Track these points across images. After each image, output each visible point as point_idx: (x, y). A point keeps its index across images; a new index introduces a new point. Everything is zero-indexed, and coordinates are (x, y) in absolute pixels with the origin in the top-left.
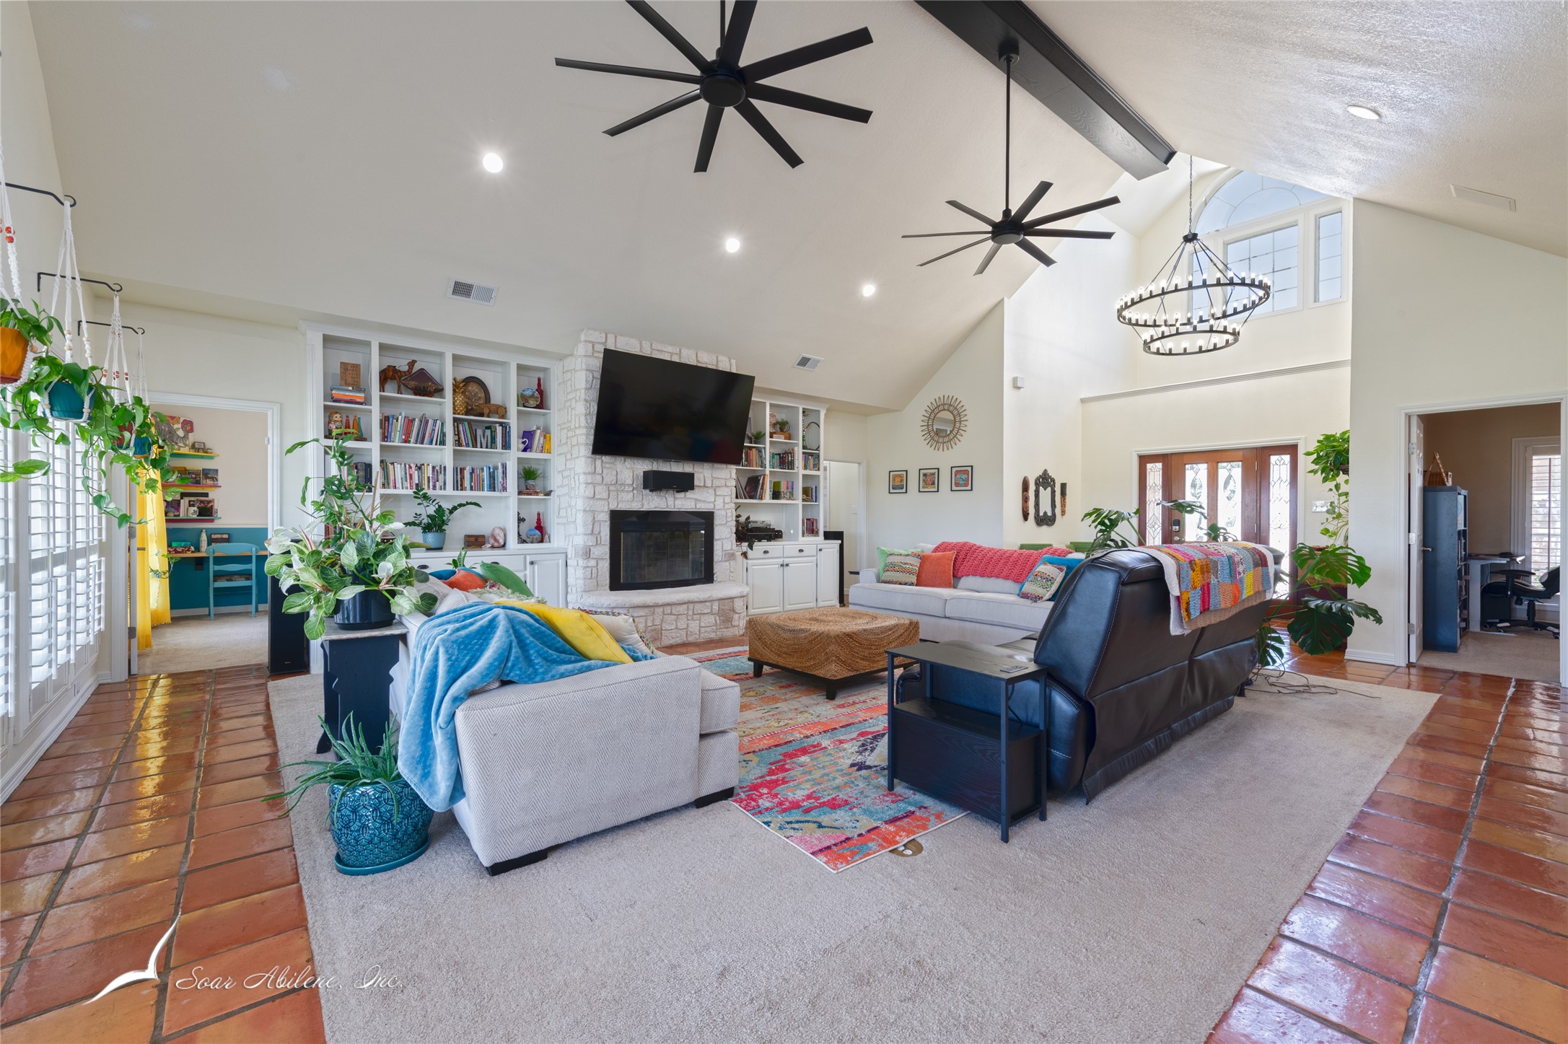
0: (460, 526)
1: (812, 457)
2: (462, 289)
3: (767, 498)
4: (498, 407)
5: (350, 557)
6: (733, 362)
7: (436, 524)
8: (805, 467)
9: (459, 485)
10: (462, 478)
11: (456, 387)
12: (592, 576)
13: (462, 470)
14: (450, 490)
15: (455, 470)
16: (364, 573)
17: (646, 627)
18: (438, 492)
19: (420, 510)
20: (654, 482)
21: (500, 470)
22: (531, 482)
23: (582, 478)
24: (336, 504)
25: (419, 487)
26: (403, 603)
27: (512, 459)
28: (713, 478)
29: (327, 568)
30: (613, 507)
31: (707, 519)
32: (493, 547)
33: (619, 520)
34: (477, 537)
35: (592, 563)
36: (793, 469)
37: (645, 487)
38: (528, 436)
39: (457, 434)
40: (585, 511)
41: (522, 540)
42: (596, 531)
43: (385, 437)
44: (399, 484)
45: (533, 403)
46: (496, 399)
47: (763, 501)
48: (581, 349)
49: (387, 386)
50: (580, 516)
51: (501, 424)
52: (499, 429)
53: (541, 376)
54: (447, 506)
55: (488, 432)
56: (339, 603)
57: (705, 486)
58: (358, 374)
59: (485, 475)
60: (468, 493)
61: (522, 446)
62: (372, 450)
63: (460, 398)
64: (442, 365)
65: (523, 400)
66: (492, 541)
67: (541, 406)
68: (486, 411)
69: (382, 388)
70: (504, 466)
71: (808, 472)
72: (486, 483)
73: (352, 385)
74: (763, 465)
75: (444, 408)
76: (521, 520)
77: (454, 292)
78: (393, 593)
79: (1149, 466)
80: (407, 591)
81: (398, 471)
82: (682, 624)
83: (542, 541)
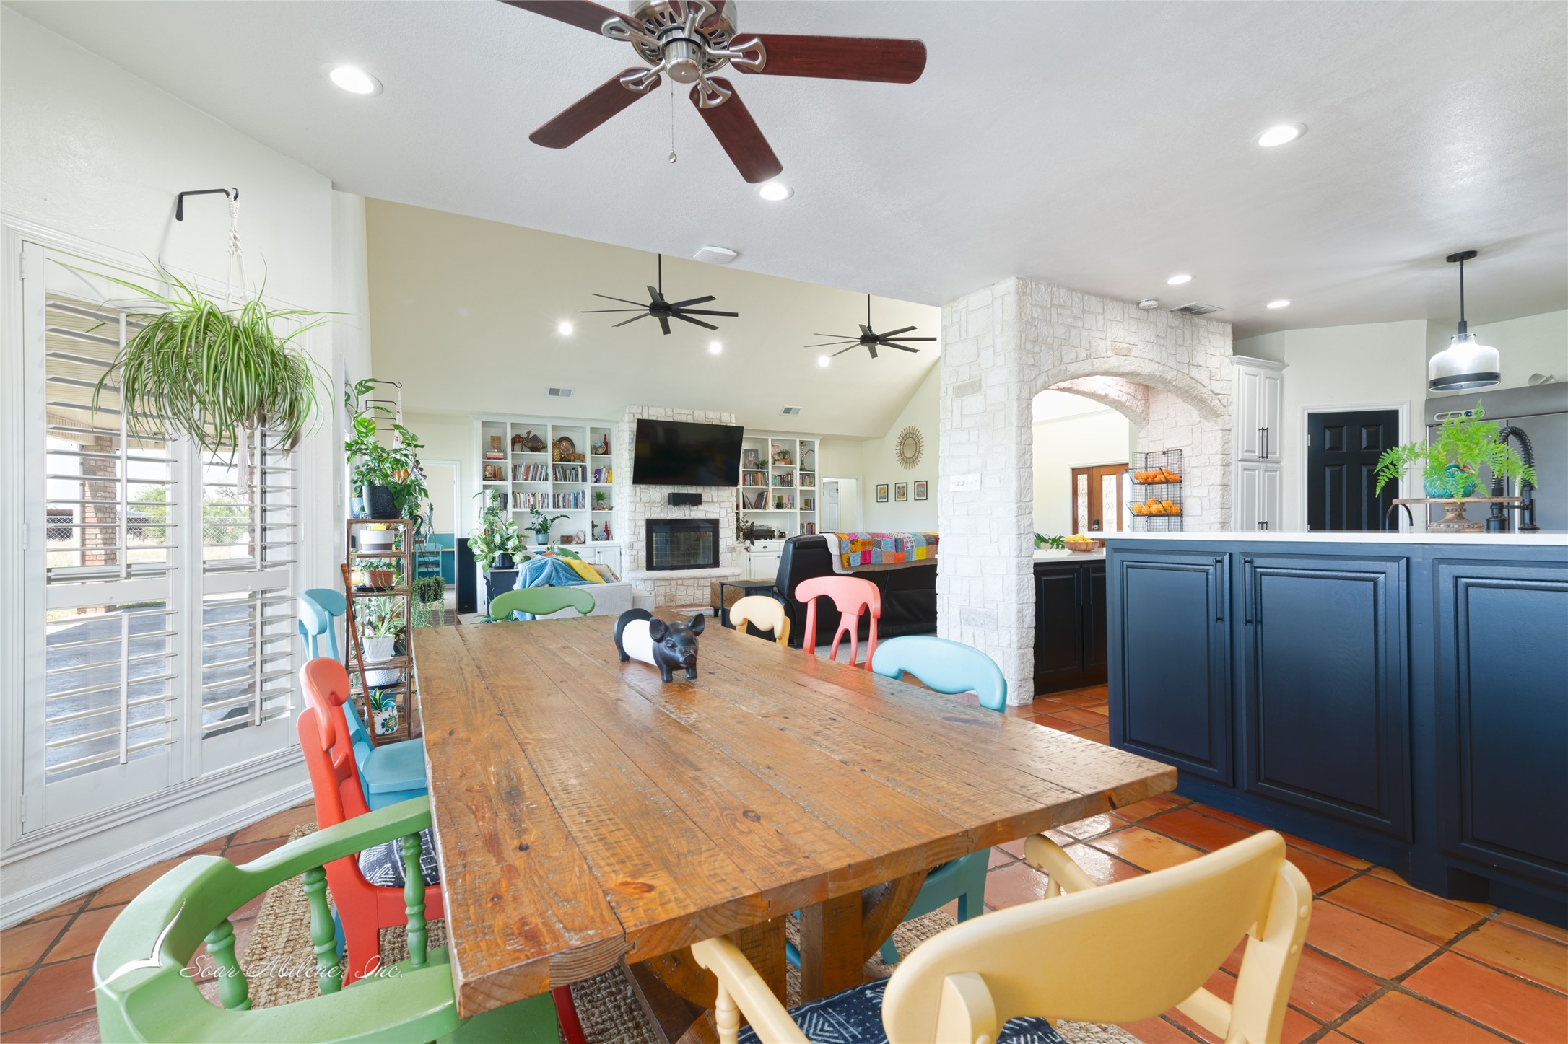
0: (557, 531)
1: (808, 476)
2: (554, 392)
3: (771, 508)
4: (580, 455)
5: (497, 539)
6: (733, 416)
7: (543, 529)
8: (803, 485)
9: (556, 505)
10: (558, 501)
11: (554, 445)
12: (635, 561)
13: (558, 496)
14: (551, 508)
15: (554, 496)
16: (502, 546)
17: (666, 593)
18: (544, 509)
19: (534, 520)
20: (676, 500)
21: (581, 495)
22: (600, 502)
23: (628, 499)
24: (491, 518)
25: (533, 507)
26: (517, 558)
27: (588, 487)
28: (718, 496)
29: (489, 543)
30: (648, 517)
31: (714, 524)
32: (577, 543)
33: (652, 525)
34: (568, 537)
35: (635, 552)
36: (792, 486)
37: (669, 504)
38: (598, 472)
39: (555, 474)
40: (630, 520)
41: (595, 538)
42: (637, 532)
43: (514, 478)
44: (522, 506)
45: (601, 451)
46: (579, 450)
47: (767, 511)
48: (626, 419)
49: (516, 447)
50: (627, 523)
51: (581, 466)
52: (580, 469)
53: (607, 432)
54: (549, 518)
55: (573, 471)
56: (494, 558)
57: (712, 502)
58: (500, 442)
59: (572, 498)
60: (562, 510)
61: (594, 479)
62: (507, 486)
63: (557, 452)
64: (546, 431)
65: (594, 450)
66: (577, 539)
67: (607, 452)
68: (572, 458)
69: (513, 450)
70: (583, 492)
71: (805, 488)
72: (572, 503)
73: (497, 449)
74: (767, 485)
75: (547, 457)
76: (594, 526)
77: (550, 394)
78: (513, 554)
79: (1079, 477)
80: (518, 553)
81: (521, 498)
82: (690, 592)
83: (608, 539)
